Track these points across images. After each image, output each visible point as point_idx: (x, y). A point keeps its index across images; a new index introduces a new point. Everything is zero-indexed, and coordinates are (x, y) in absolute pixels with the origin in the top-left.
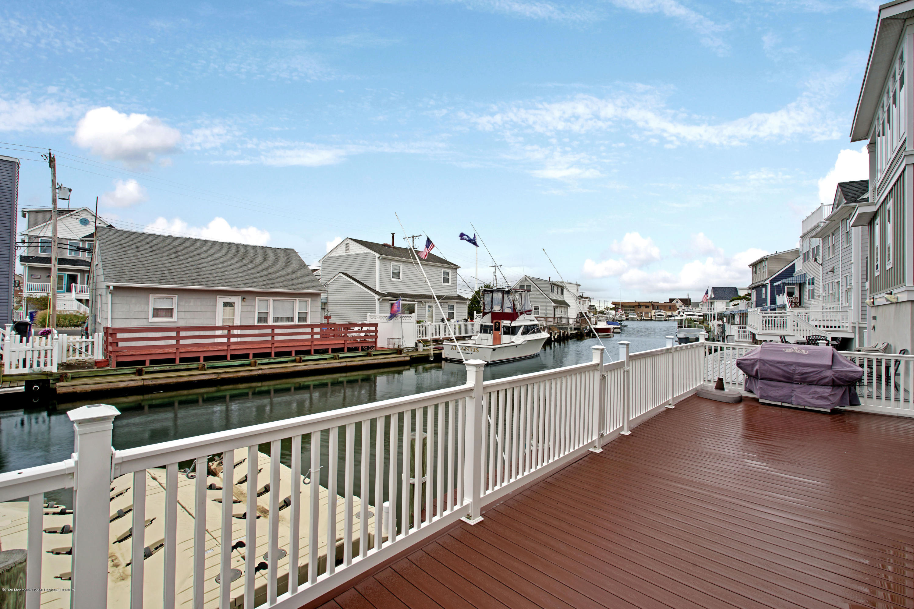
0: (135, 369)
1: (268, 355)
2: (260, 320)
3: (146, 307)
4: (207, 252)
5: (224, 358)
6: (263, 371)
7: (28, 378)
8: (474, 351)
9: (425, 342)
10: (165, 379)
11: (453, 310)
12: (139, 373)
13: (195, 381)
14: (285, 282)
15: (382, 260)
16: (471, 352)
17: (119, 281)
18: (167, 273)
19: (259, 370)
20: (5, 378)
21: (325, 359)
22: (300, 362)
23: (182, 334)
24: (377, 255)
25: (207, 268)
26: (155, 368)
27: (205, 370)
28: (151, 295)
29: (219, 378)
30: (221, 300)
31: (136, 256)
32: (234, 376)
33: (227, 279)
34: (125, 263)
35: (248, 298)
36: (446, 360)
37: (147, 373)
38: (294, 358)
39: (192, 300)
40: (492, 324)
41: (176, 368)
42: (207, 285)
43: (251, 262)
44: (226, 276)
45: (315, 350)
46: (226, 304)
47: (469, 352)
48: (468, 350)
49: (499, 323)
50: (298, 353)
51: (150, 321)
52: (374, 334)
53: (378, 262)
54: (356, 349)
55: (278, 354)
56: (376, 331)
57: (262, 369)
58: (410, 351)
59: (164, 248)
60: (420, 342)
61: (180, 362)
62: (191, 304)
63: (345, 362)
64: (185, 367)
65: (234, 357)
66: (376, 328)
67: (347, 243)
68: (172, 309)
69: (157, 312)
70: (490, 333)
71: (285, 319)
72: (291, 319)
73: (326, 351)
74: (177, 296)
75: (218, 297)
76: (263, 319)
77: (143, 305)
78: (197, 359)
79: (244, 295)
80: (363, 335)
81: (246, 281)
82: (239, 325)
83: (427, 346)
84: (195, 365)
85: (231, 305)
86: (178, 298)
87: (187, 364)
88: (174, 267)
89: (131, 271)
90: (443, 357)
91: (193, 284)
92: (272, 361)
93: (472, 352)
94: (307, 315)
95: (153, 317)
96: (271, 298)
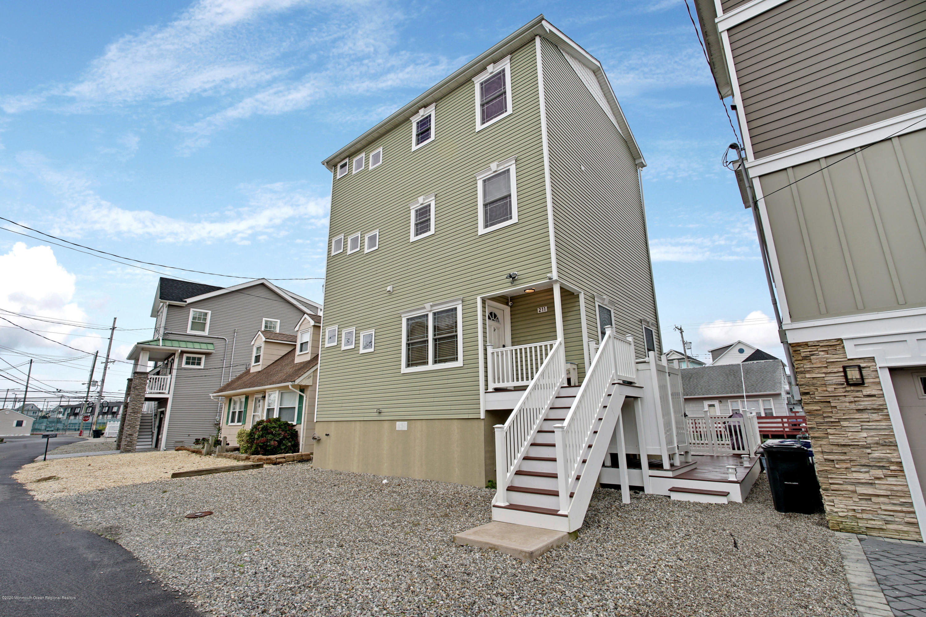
30: (706, 403)
33: (710, 390)
35: (723, 400)
42: (694, 395)
46: (710, 406)
75: (703, 401)
79: (721, 399)
85: (713, 406)
94: (772, 410)
96: (739, 400)
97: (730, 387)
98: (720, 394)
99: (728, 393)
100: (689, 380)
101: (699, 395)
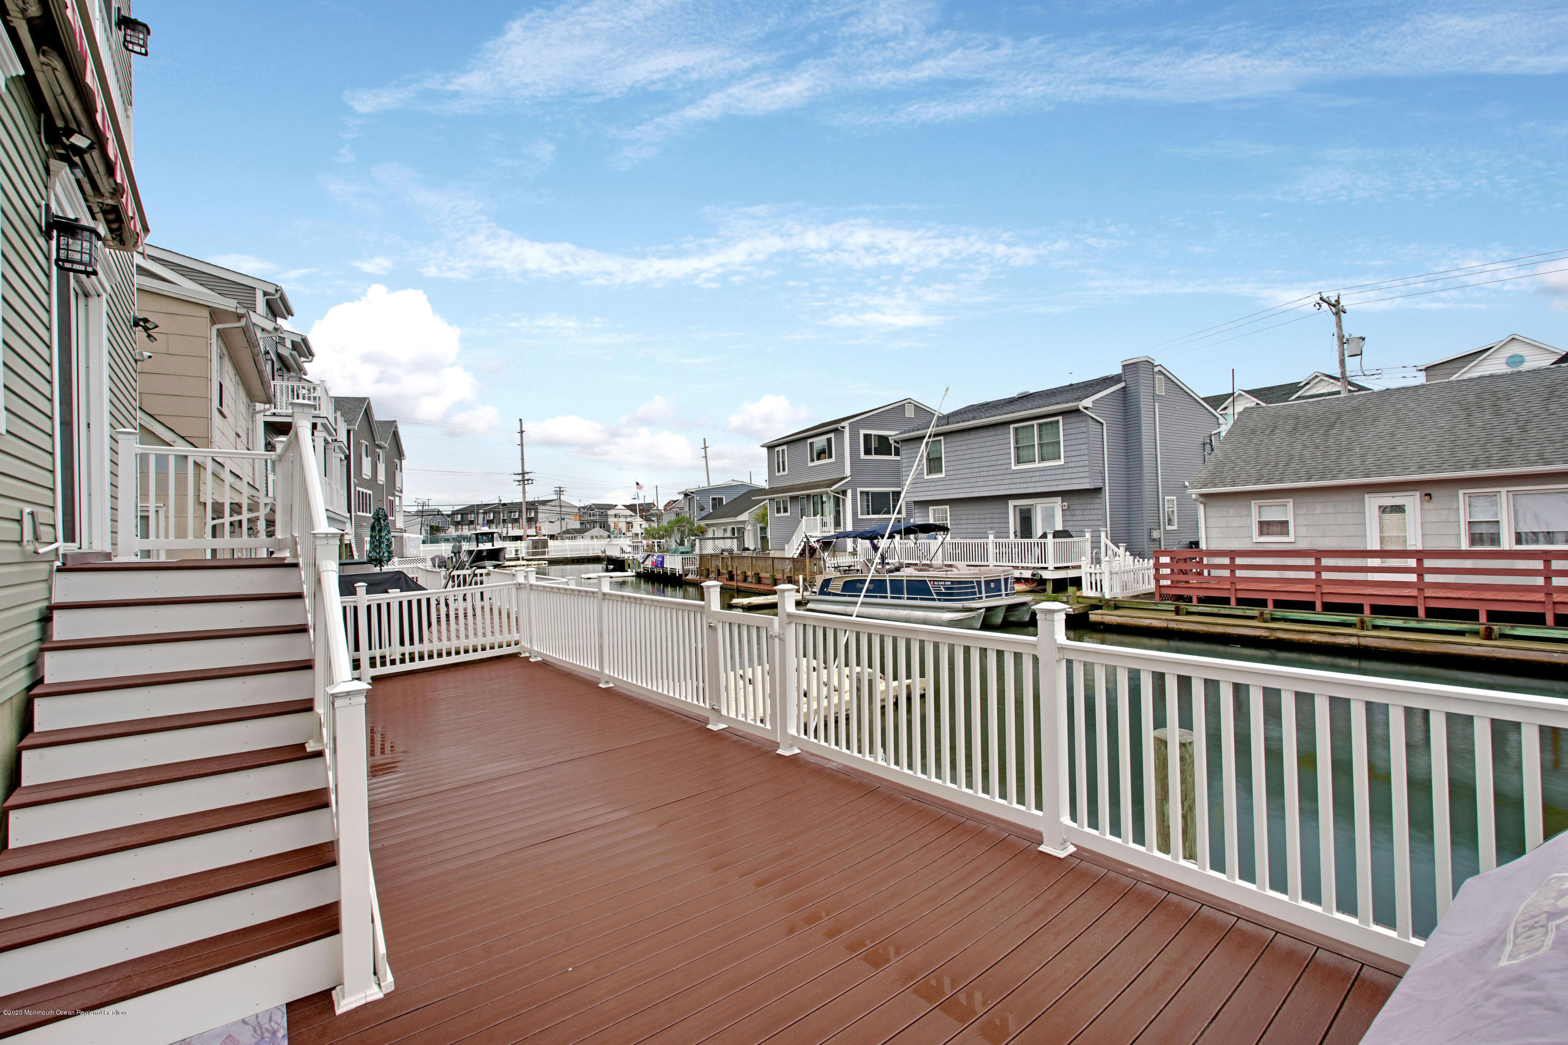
0: (1174, 606)
2: (1475, 539)
3: (1249, 520)
7: (1094, 602)
10: (1194, 625)
12: (1177, 611)
13: (1234, 634)
17: (1205, 486)
18: (1281, 466)
19: (1351, 635)
20: (1080, 600)
23: (1239, 561)
26: (1200, 608)
27: (1265, 621)
28: (1253, 502)
29: (1272, 638)
30: (1373, 502)
31: (1259, 444)
32: (1299, 639)
33: (1388, 461)
35: (1437, 492)
37: (1189, 613)
39: (1318, 506)
41: (1227, 612)
42: (1334, 478)
44: (1394, 454)
45: (1558, 616)
46: (1385, 510)
50: (1496, 616)
51: (1254, 541)
55: (1436, 613)
61: (1236, 605)
62: (1318, 511)
64: (1239, 612)
65: (1328, 607)
68: (1287, 522)
69: (1265, 527)
74: (1291, 500)
75: (1366, 496)
76: (1486, 538)
77: (1243, 518)
78: (1262, 603)
79: (1428, 489)
81: (1433, 459)
82: (1417, 548)
84: (1255, 612)
85: (1399, 509)
86: (1293, 504)
87: (1243, 609)
88: (1305, 452)
89: (1232, 469)
91: (1311, 479)
95: (1261, 534)
96: (1503, 490)
97: (1475, 448)
98: (1430, 471)
99: (1462, 468)
100: (1326, 434)
101: (1351, 476)
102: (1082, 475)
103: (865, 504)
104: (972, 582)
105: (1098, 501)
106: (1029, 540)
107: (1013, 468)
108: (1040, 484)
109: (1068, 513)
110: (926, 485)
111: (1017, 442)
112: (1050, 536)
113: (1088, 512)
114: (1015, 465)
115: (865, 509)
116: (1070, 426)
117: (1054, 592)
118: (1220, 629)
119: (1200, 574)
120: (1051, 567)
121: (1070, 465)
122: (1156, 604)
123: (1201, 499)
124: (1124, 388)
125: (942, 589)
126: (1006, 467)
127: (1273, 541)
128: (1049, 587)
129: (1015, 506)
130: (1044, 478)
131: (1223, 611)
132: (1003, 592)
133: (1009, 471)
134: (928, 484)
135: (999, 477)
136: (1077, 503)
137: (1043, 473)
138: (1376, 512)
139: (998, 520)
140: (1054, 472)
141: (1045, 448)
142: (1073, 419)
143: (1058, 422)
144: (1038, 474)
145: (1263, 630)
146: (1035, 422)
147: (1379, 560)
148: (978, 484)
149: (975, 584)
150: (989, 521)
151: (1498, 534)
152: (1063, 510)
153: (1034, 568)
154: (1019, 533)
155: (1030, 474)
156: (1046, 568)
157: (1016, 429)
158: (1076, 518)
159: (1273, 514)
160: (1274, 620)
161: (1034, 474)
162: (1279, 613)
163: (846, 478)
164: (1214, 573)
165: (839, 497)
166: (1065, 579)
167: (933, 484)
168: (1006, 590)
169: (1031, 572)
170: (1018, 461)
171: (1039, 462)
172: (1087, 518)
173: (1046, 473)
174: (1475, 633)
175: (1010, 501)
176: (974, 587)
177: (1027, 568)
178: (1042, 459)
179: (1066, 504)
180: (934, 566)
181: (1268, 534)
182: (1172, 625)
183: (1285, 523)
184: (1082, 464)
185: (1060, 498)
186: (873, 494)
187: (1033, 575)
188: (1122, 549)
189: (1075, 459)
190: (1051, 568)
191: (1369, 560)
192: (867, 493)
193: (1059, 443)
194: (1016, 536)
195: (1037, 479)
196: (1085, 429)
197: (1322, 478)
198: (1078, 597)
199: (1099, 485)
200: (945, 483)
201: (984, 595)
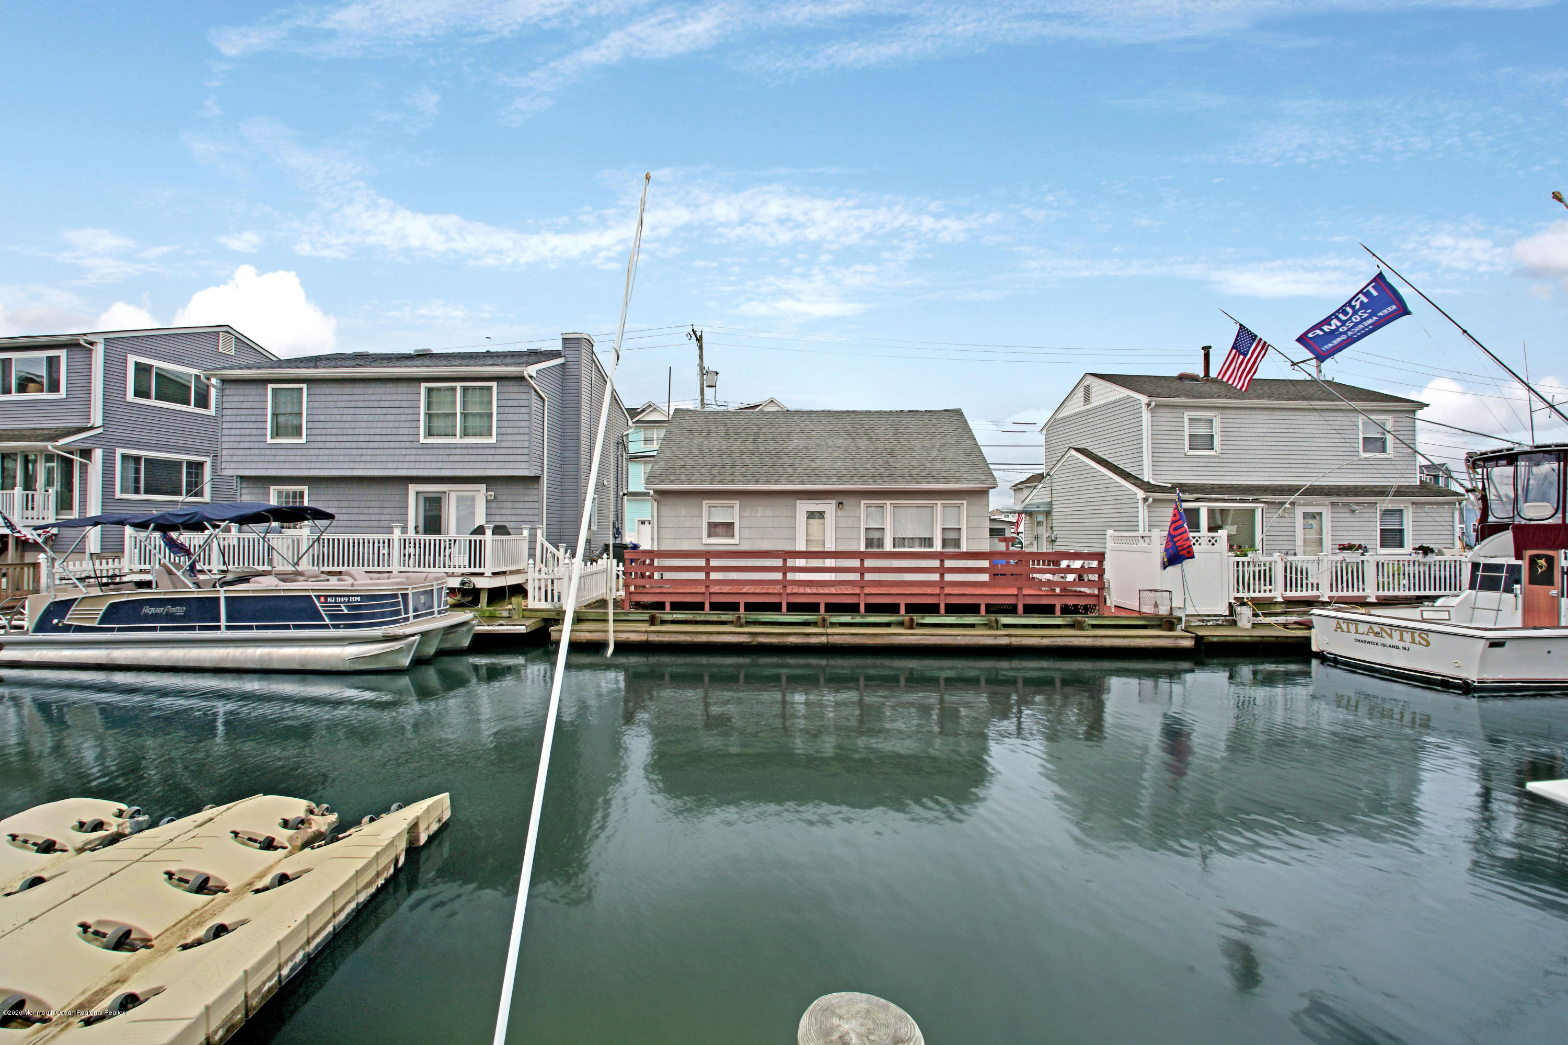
0: (648, 615)
1: (852, 608)
2: (869, 543)
3: (699, 521)
4: (802, 430)
5: (776, 607)
6: (830, 637)
7: (545, 615)
8: (1413, 642)
9: (1262, 606)
10: (676, 635)
11: (1402, 525)
12: (652, 621)
13: (717, 643)
14: (914, 472)
15: (1158, 410)
16: (1401, 644)
17: (662, 482)
18: (728, 467)
19: (822, 634)
20: (526, 613)
21: (972, 626)
22: (911, 627)
23: (714, 563)
24: (1144, 399)
25: (791, 454)
26: (675, 616)
27: (741, 626)
28: (704, 502)
30: (804, 507)
31: (700, 445)
33: (813, 471)
34: (681, 456)
35: (847, 501)
36: (1322, 657)
37: (663, 622)
38: (901, 618)
39: (760, 509)
40: (1519, 562)
41: (702, 618)
42: (777, 482)
43: (870, 439)
44: (815, 465)
45: (947, 606)
46: (811, 515)
47: (1395, 641)
48: (1391, 636)
49: (1550, 560)
50: (911, 608)
51: (703, 542)
52: (1095, 577)
53: (1146, 416)
54: (1048, 610)
55: (872, 608)
56: (1101, 571)
57: (827, 634)
58: (1209, 624)
59: (744, 430)
60: (1243, 604)
61: (711, 610)
62: (759, 514)
63: (1007, 635)
64: (715, 618)
65: (793, 608)
66: (1101, 562)
67: (1086, 384)
68: (733, 524)
69: (714, 528)
70: (1508, 590)
71: (917, 542)
72: (929, 542)
73: (973, 609)
74: (738, 502)
75: (798, 502)
76: (875, 542)
77: (695, 518)
78: (734, 607)
79: (840, 497)
80: (1071, 578)
81: (845, 472)
82: (833, 549)
83: (1265, 615)
84: (729, 616)
85: (821, 515)
86: (739, 506)
87: (717, 614)
88: (744, 457)
89: (683, 466)
90: (1314, 648)
91: (757, 482)
92: (858, 620)
93: (1407, 645)
94: (960, 534)
95: (709, 536)
96: (888, 502)
99: (862, 482)
101: (787, 483)
102: (519, 458)
103: (132, 475)
104: (396, 596)
105: (534, 492)
106: (437, 537)
107: (422, 440)
108: (461, 465)
109: (494, 505)
110: (268, 452)
111: (429, 405)
112: (489, 532)
113: (518, 505)
114: (425, 437)
115: (131, 484)
116: (506, 396)
117: (490, 603)
118: (704, 639)
119: (651, 577)
120: (488, 571)
121: (504, 444)
122: (626, 614)
123: (656, 497)
124: (563, 364)
125: (343, 608)
126: (411, 438)
127: (720, 542)
128: (484, 598)
129: (417, 493)
130: (467, 458)
131: (699, 618)
132: (436, 609)
133: (415, 445)
134: (274, 452)
135: (398, 452)
136: (505, 492)
137: (465, 451)
138: (805, 516)
139: (391, 511)
140: (481, 451)
141: (470, 419)
142: (512, 388)
143: (489, 389)
144: (458, 451)
145: (746, 636)
146: (459, 385)
147: (804, 560)
148: (364, 458)
149: (400, 599)
150: (376, 511)
151: (883, 539)
152: (487, 501)
153: (463, 574)
154: (421, 528)
155: (448, 452)
156: (482, 574)
157: (430, 390)
158: (504, 512)
159: (720, 517)
160: (748, 623)
161: (453, 452)
162: (753, 616)
163: (91, 428)
164: (668, 576)
165: (71, 461)
166: (503, 588)
167: (284, 452)
168: (439, 606)
169: (460, 579)
170: (430, 433)
171: (461, 437)
172: (519, 512)
173: (470, 451)
174: (901, 624)
175: (410, 486)
176: (398, 603)
177: (453, 575)
178: (465, 434)
179: (492, 493)
180: (306, 573)
181: (716, 535)
182: (653, 638)
183: (730, 525)
184: (519, 445)
185: (484, 486)
186: (149, 461)
187: (463, 583)
188: (562, 550)
189: (510, 438)
190: (488, 573)
191: (797, 560)
192: (137, 459)
193: (491, 415)
194: (417, 532)
195: (457, 458)
196: (526, 403)
197: (768, 482)
198: (524, 610)
199: (538, 473)
200: (305, 452)
201: (411, 614)
